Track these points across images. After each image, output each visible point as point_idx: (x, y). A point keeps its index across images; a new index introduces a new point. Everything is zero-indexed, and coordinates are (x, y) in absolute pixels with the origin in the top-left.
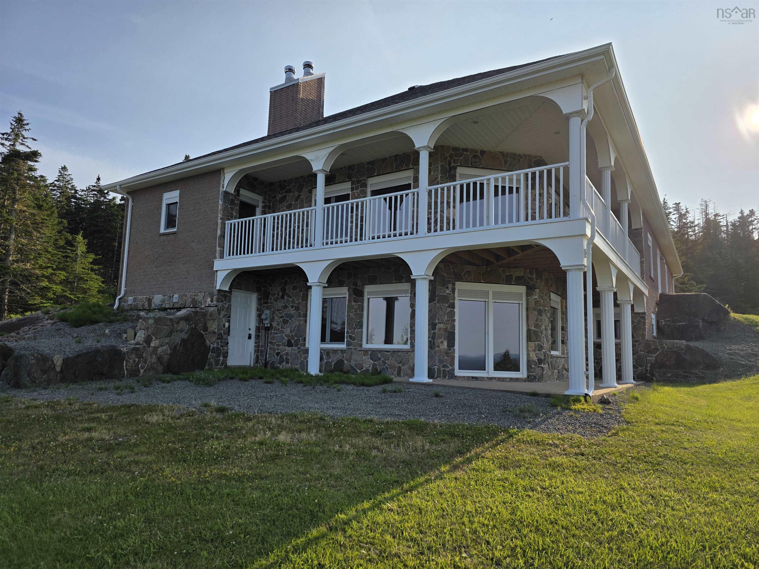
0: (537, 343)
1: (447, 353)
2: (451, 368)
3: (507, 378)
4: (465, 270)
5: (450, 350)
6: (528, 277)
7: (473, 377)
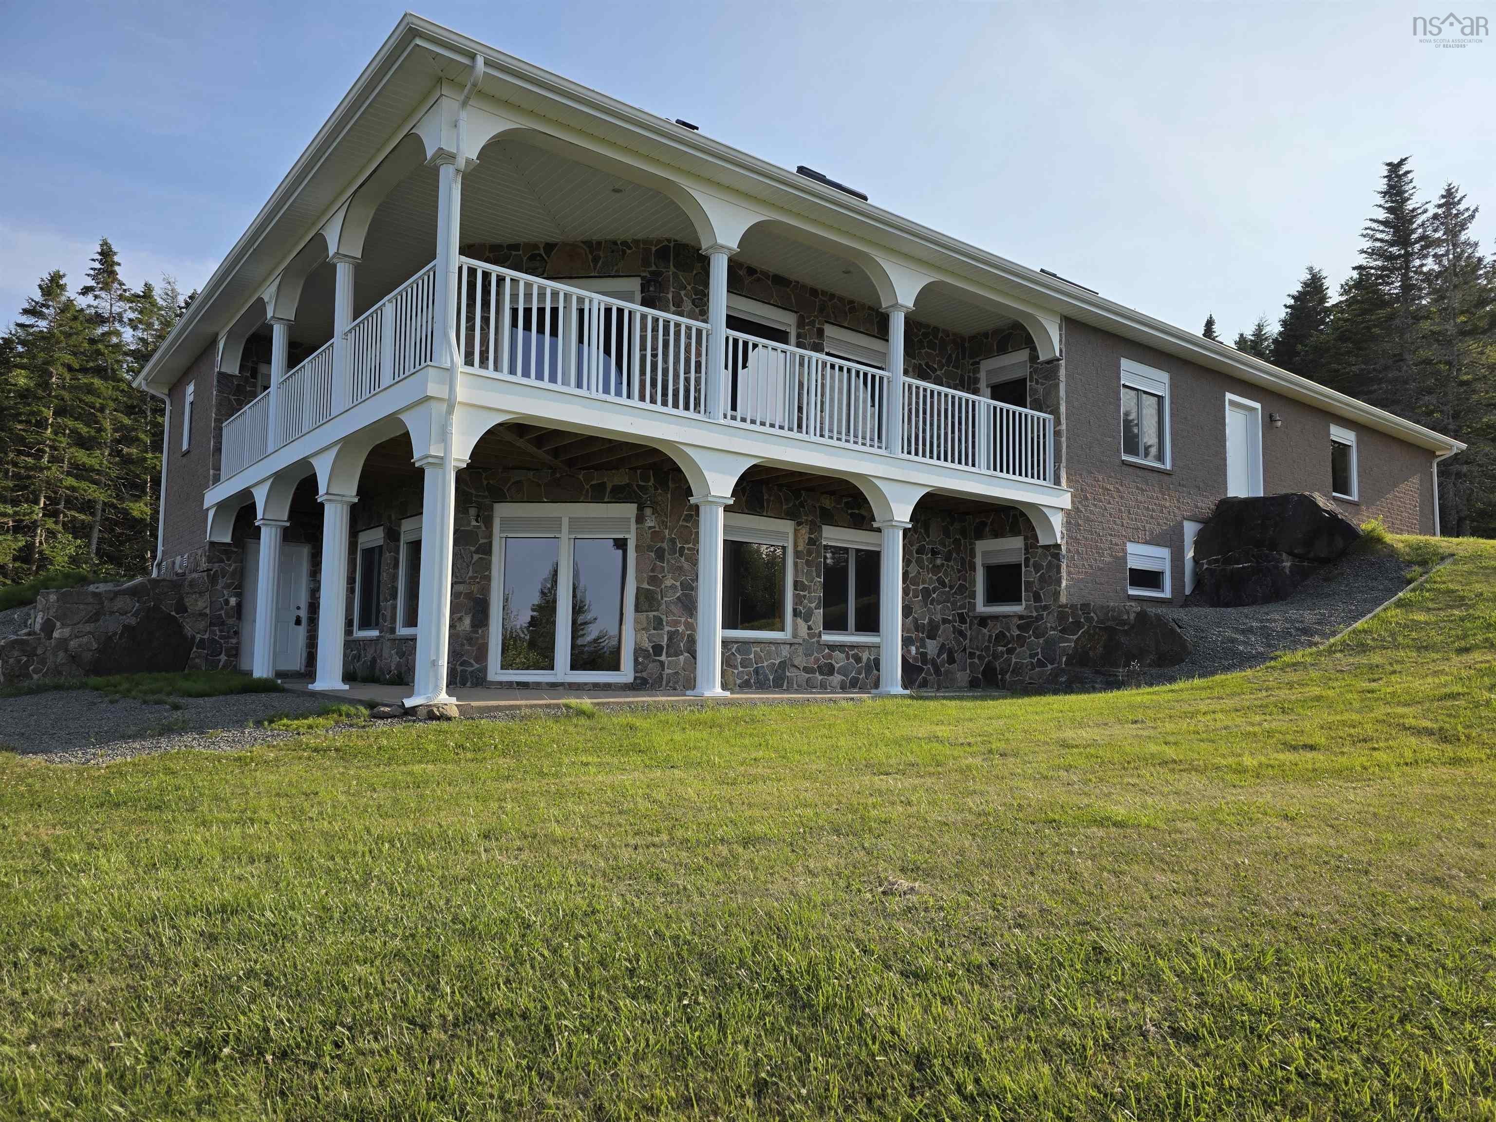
0: (651, 614)
1: (470, 640)
2: (477, 666)
3: (586, 684)
4: (512, 481)
5: (477, 632)
6: (638, 486)
7: (518, 683)
